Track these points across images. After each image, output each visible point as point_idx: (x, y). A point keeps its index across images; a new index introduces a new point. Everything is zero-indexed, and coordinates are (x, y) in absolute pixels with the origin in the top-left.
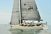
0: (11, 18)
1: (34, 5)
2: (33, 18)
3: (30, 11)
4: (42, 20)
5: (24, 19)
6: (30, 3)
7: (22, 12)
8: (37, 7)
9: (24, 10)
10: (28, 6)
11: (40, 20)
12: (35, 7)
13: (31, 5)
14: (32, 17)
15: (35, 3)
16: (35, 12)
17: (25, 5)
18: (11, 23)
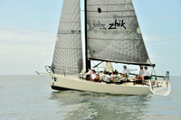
0: (55, 52)
1: (128, 14)
2: (123, 55)
3: (116, 33)
4: (154, 65)
5: (96, 56)
6: (116, 8)
7: (91, 34)
8: (136, 20)
9: (98, 28)
10: (108, 14)
11: (148, 63)
12: (131, 19)
13: (119, 14)
14: (121, 52)
15: (131, 8)
16: (132, 36)
17: (99, 10)
18: (53, 68)
